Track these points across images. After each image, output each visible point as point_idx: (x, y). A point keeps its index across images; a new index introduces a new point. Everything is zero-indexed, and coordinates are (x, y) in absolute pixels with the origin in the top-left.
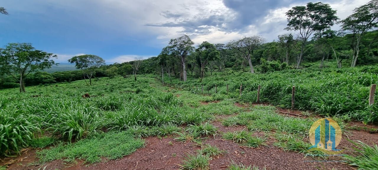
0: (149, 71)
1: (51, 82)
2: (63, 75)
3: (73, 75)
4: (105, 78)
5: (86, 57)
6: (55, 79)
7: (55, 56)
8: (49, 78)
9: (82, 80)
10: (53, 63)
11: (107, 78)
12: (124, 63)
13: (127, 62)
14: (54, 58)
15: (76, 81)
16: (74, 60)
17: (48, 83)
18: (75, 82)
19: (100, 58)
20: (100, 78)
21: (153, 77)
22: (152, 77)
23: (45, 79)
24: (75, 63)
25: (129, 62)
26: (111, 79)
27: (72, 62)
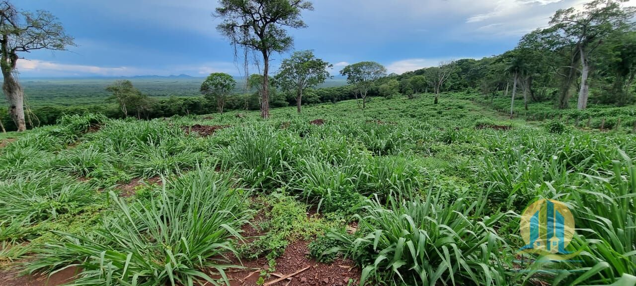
0: (456, 87)
1: (316, 102)
2: (327, 92)
3: (338, 93)
4: (379, 97)
5: (361, 65)
6: (319, 98)
7: (331, 65)
8: (314, 96)
9: (348, 101)
10: (328, 75)
11: (382, 98)
12: (405, 74)
13: (412, 72)
14: (330, 68)
15: (342, 101)
16: (346, 71)
17: (312, 103)
18: (340, 102)
19: (381, 66)
20: (372, 98)
21: (467, 99)
22: (463, 99)
23: (310, 98)
24: (347, 75)
25: (415, 71)
26: (389, 100)
27: (344, 74)
